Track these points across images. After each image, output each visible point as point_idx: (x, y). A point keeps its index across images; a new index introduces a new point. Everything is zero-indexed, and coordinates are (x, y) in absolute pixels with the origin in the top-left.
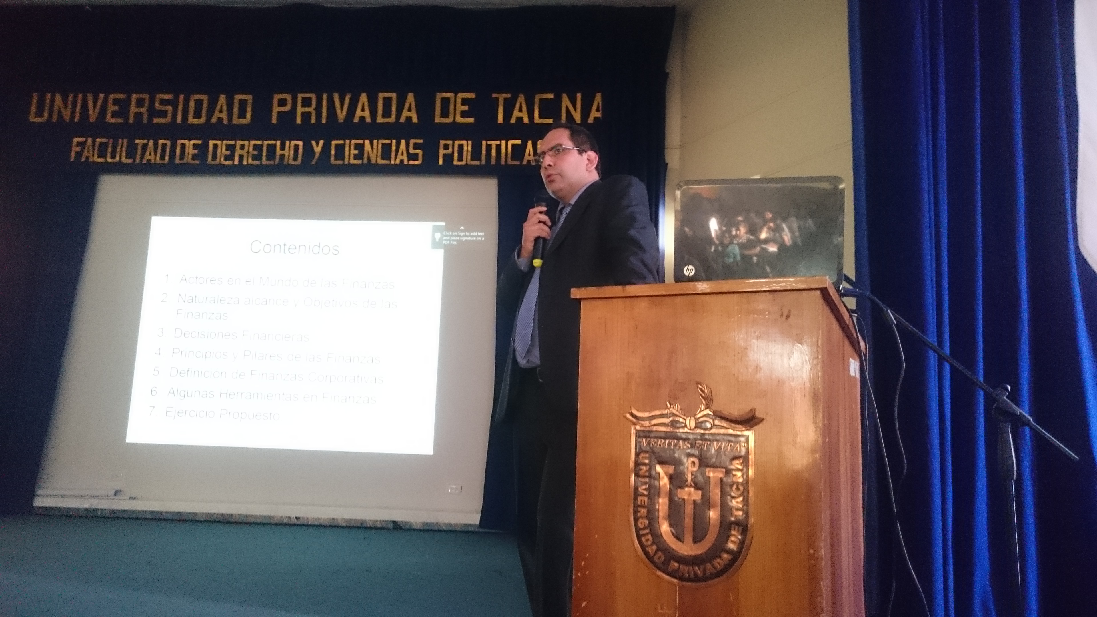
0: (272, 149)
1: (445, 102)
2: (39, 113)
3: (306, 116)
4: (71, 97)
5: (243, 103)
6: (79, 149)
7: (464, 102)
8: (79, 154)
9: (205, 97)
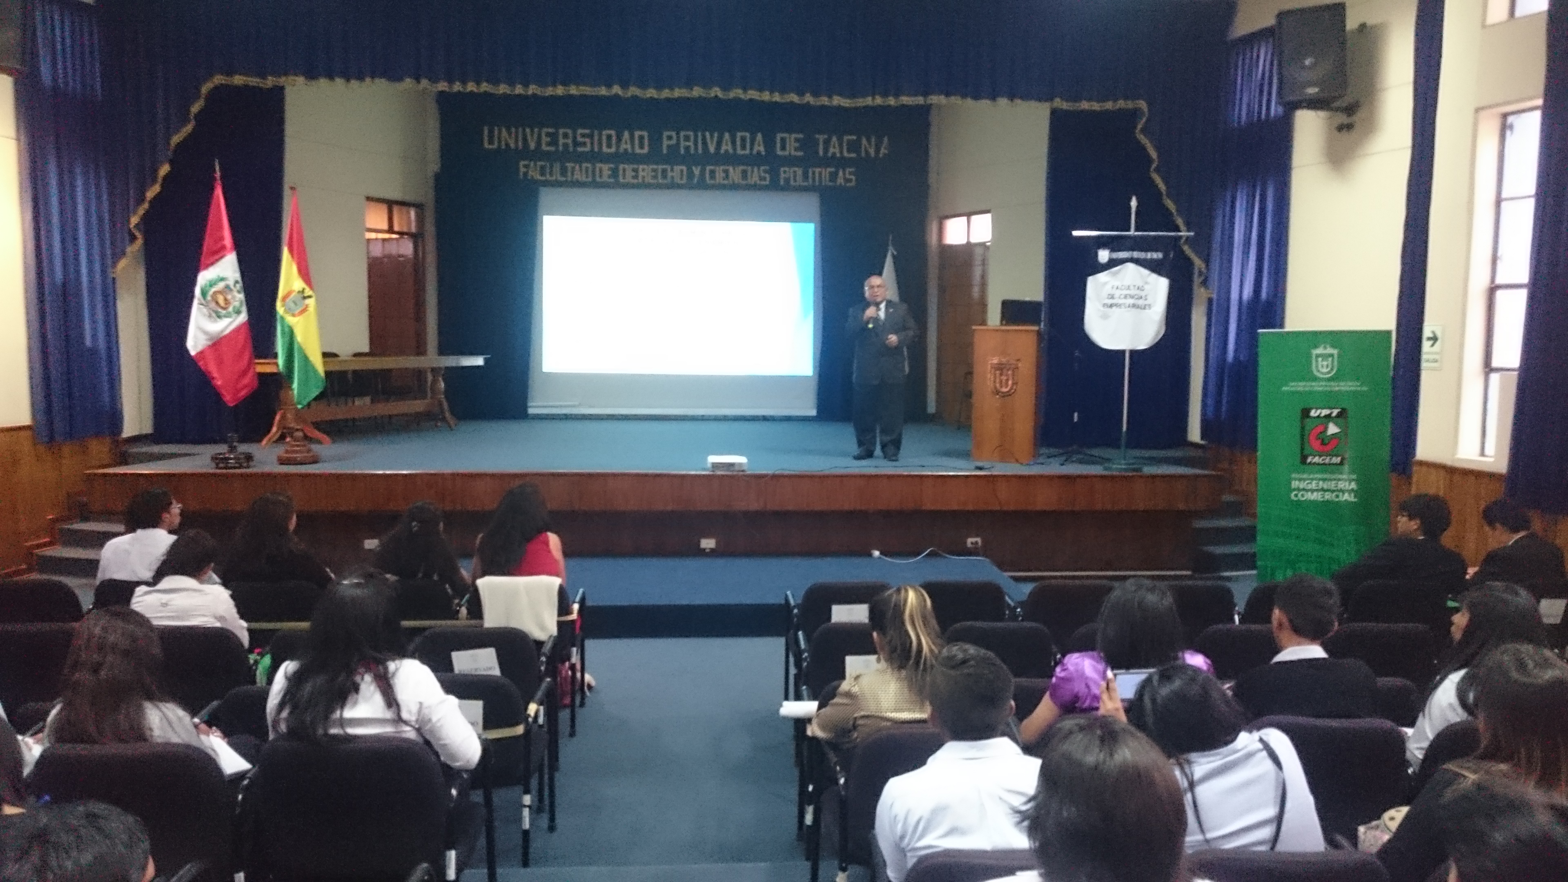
0: (664, 171)
1: (783, 140)
2: (491, 142)
3: (687, 148)
4: (513, 130)
5: (641, 138)
6: (525, 170)
7: (797, 140)
8: (525, 174)
9: (613, 133)
